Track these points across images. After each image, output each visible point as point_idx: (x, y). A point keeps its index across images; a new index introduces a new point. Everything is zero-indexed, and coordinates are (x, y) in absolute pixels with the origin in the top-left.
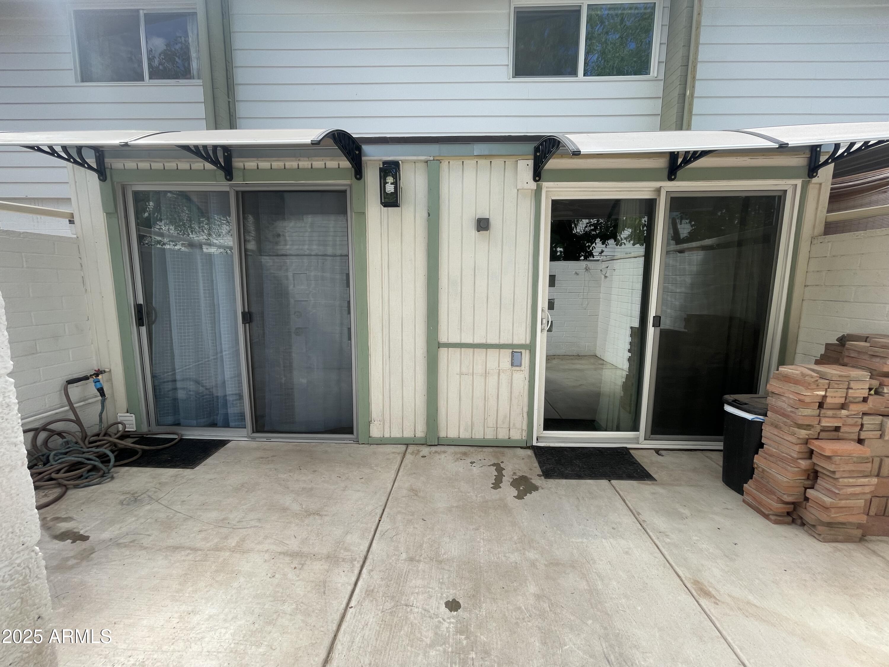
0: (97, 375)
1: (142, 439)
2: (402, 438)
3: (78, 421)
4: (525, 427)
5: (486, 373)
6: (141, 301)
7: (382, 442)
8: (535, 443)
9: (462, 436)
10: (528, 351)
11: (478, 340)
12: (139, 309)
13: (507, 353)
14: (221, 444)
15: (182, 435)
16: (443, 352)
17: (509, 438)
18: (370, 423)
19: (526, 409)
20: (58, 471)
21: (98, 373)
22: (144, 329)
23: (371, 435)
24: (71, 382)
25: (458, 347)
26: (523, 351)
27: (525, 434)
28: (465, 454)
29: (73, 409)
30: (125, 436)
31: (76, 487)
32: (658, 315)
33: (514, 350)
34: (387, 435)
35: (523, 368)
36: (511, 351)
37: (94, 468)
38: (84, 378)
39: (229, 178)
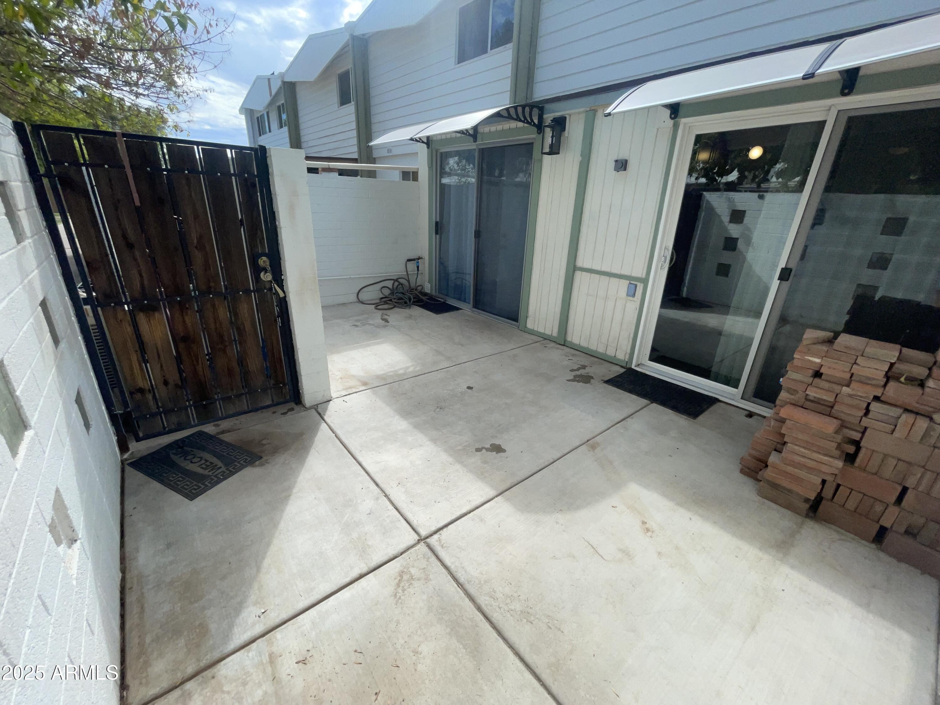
0: (418, 259)
1: (431, 297)
2: (544, 334)
3: (409, 281)
4: (629, 351)
5: (606, 298)
6: (438, 220)
7: (532, 332)
8: (633, 367)
9: (582, 344)
10: (642, 285)
11: (605, 269)
12: (437, 223)
13: (625, 283)
14: (457, 309)
15: (446, 301)
16: (578, 274)
17: (615, 356)
18: (527, 317)
19: (632, 336)
20: (394, 299)
21: (419, 258)
22: (438, 236)
23: (527, 326)
24: (409, 260)
25: (608, 276)
26: (638, 284)
27: (627, 357)
28: (574, 355)
29: (408, 274)
30: (425, 294)
31: (398, 307)
32: (789, 267)
33: (631, 282)
34: (536, 329)
35: (635, 299)
36: (628, 282)
37: (406, 303)
38: (414, 260)
39: (475, 141)
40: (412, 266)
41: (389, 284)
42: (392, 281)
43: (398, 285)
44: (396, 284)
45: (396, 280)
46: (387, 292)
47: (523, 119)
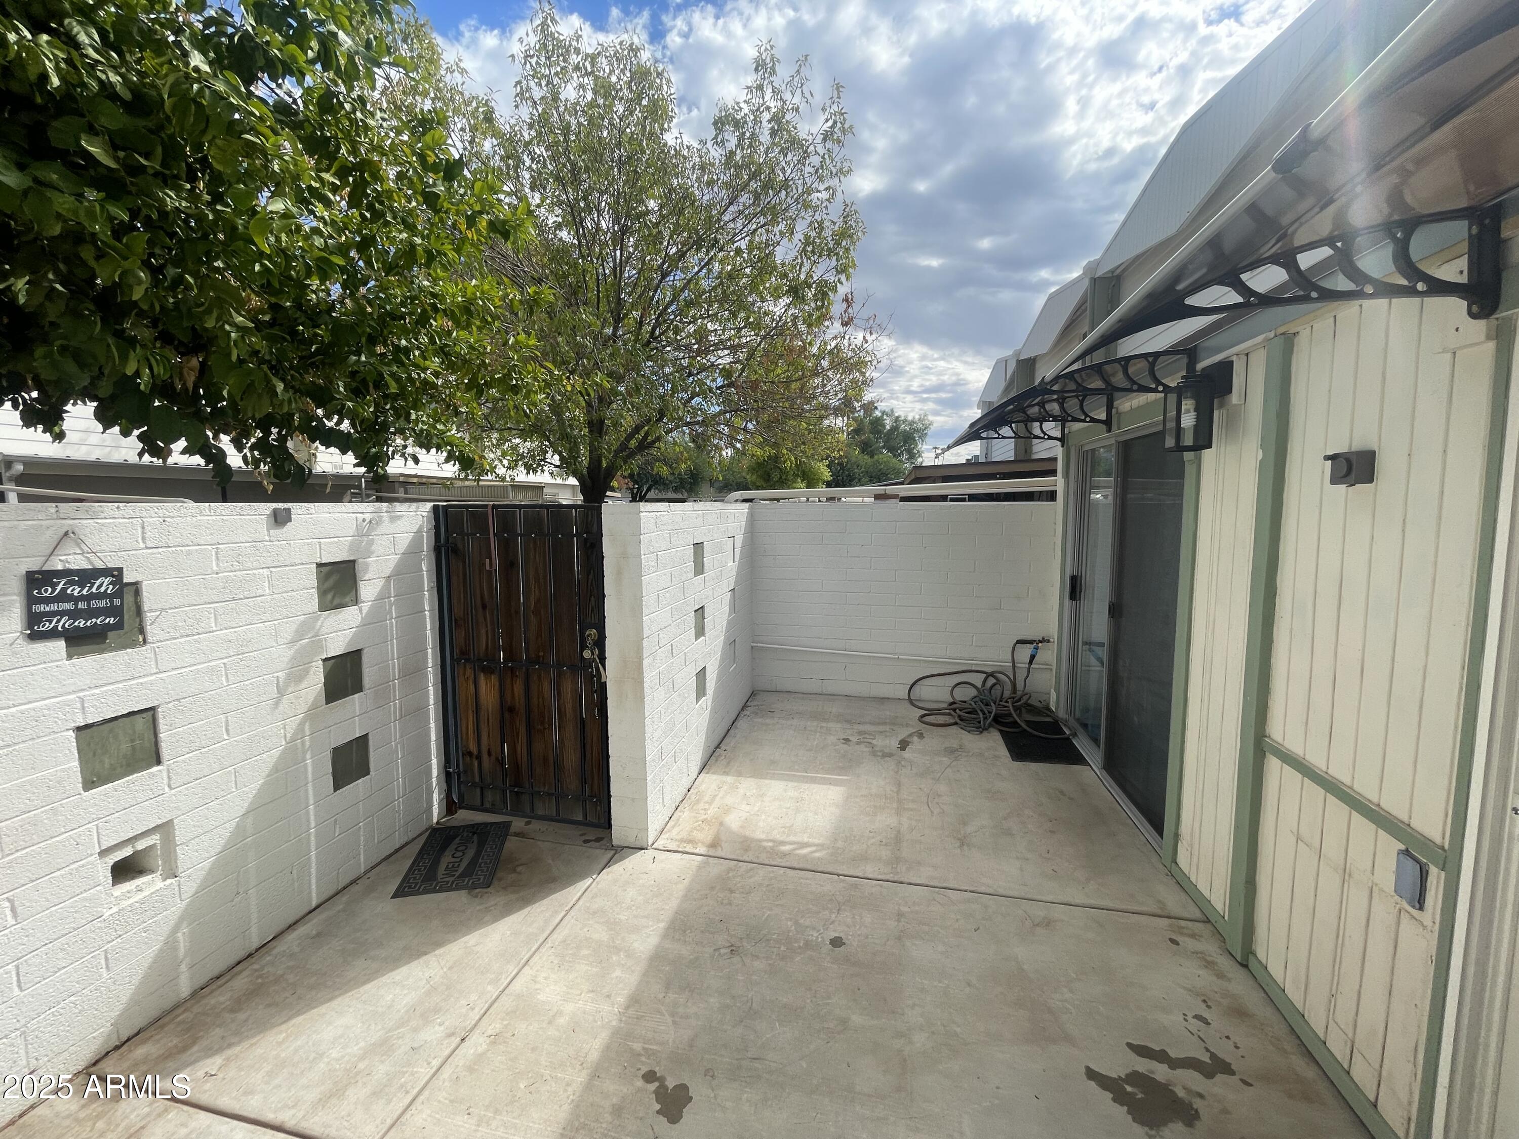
0: (1039, 642)
2: (1210, 904)
3: (1013, 680)
5: (1344, 870)
6: (1076, 573)
9: (1289, 992)
10: (1441, 876)
11: (1336, 772)
12: (1074, 579)
14: (1077, 761)
16: (1273, 766)
17: (1374, 1105)
18: (1177, 836)
21: (1041, 641)
22: (1075, 603)
23: (1178, 861)
24: (1022, 642)
29: (1014, 667)
34: (1193, 879)
35: (1425, 917)
37: (978, 721)
38: (1030, 642)
39: (1109, 430)
40: (1024, 653)
41: (978, 679)
42: (984, 676)
43: (994, 685)
44: (991, 681)
45: (992, 675)
46: (965, 694)
47: (1153, 386)
